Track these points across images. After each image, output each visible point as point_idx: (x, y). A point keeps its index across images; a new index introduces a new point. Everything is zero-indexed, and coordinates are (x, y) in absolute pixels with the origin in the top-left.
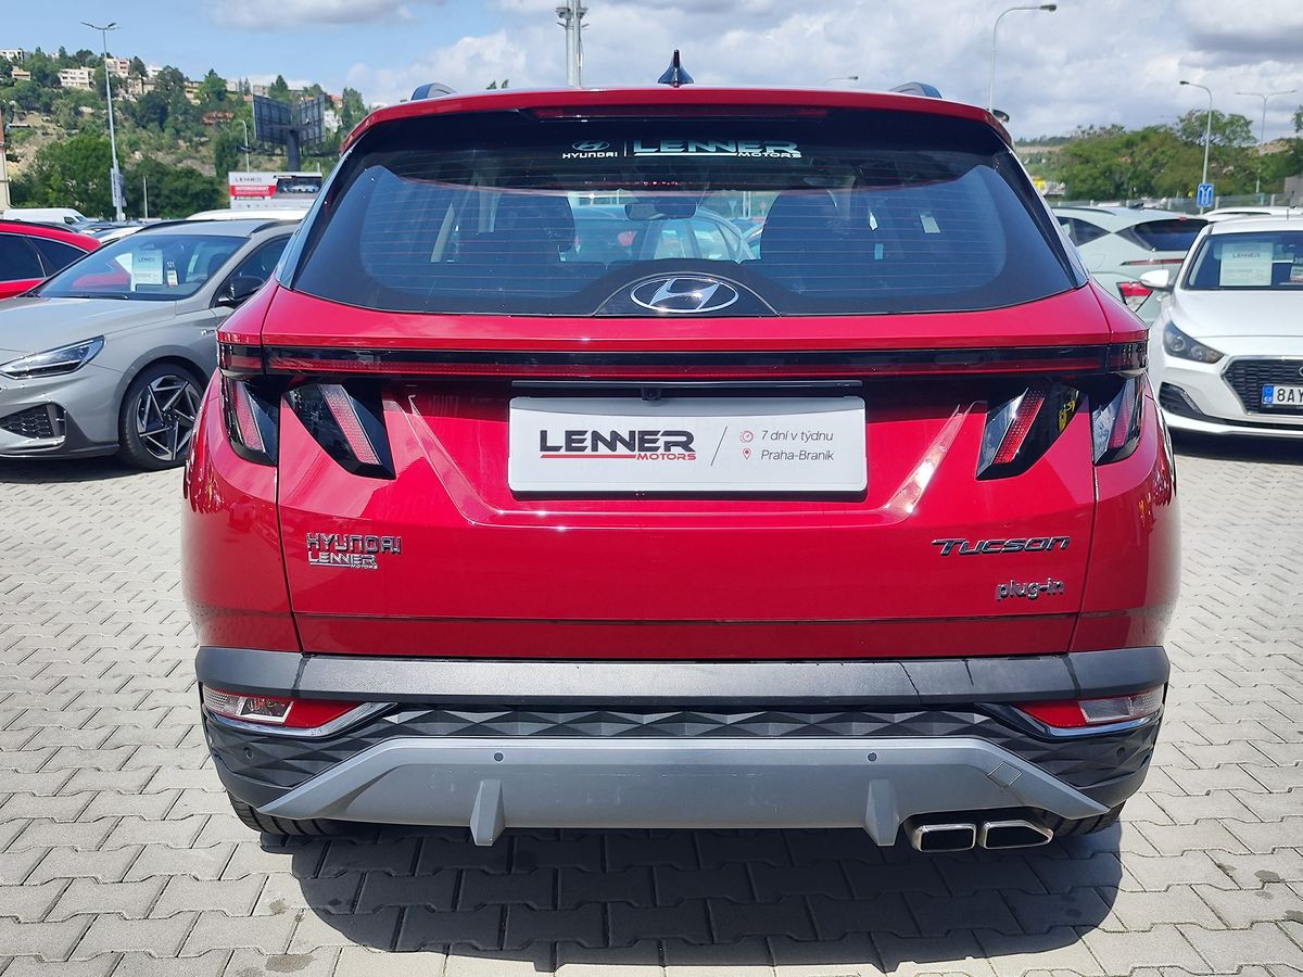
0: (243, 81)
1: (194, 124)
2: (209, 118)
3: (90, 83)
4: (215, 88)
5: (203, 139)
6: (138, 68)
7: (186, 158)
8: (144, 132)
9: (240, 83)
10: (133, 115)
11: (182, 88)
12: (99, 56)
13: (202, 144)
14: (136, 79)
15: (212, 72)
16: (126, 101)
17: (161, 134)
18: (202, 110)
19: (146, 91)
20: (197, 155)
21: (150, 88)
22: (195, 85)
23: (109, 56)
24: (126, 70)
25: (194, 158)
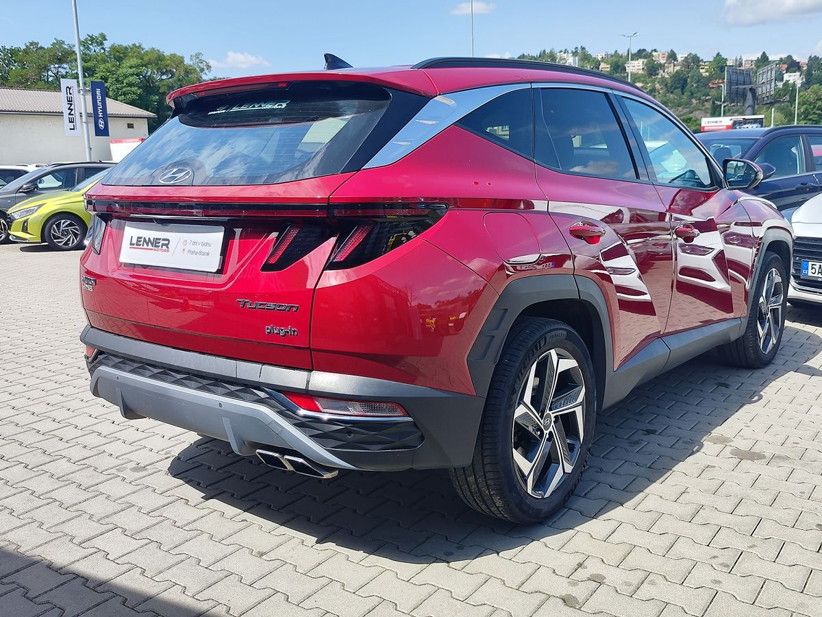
0: (738, 58)
1: (703, 88)
2: (713, 84)
3: (643, 68)
4: (720, 64)
5: (708, 98)
6: (672, 56)
7: (695, 110)
8: (671, 95)
9: (736, 59)
10: (666, 85)
11: (698, 66)
12: (650, 51)
13: (707, 101)
14: (670, 63)
15: (718, 54)
16: (663, 77)
17: (682, 96)
18: (709, 79)
19: (675, 70)
20: (703, 108)
21: (678, 68)
22: (706, 64)
23: (655, 51)
24: (665, 58)
25: (701, 110)
